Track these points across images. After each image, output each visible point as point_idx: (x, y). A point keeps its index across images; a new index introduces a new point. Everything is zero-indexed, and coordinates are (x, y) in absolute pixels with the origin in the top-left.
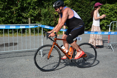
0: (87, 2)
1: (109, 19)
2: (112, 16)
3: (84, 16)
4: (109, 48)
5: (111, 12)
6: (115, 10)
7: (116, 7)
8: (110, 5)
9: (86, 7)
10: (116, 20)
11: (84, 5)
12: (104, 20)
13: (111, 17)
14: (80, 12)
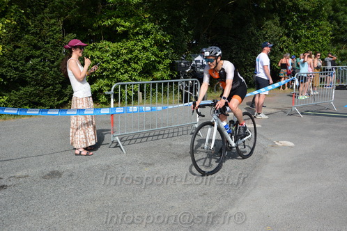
0: (55, 34)
1: (112, 78)
2: (117, 70)
3: (51, 70)
4: (115, 147)
5: (115, 61)
6: (125, 57)
7: (125, 49)
8: (111, 44)
9: (55, 47)
10: (127, 80)
11: (48, 43)
12: (101, 80)
13: (115, 72)
14: (39, 59)
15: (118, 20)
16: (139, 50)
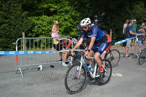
0: (17, 11)
1: (47, 35)
3: (14, 30)
5: (49, 26)
8: (47, 17)
9: (16, 18)
11: (13, 16)
12: (42, 36)
13: (49, 32)
14: (8, 24)
15: (51, 5)
16: (62, 21)
